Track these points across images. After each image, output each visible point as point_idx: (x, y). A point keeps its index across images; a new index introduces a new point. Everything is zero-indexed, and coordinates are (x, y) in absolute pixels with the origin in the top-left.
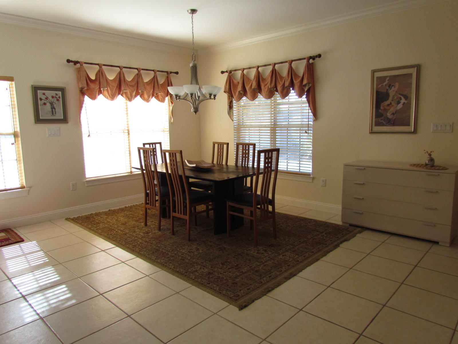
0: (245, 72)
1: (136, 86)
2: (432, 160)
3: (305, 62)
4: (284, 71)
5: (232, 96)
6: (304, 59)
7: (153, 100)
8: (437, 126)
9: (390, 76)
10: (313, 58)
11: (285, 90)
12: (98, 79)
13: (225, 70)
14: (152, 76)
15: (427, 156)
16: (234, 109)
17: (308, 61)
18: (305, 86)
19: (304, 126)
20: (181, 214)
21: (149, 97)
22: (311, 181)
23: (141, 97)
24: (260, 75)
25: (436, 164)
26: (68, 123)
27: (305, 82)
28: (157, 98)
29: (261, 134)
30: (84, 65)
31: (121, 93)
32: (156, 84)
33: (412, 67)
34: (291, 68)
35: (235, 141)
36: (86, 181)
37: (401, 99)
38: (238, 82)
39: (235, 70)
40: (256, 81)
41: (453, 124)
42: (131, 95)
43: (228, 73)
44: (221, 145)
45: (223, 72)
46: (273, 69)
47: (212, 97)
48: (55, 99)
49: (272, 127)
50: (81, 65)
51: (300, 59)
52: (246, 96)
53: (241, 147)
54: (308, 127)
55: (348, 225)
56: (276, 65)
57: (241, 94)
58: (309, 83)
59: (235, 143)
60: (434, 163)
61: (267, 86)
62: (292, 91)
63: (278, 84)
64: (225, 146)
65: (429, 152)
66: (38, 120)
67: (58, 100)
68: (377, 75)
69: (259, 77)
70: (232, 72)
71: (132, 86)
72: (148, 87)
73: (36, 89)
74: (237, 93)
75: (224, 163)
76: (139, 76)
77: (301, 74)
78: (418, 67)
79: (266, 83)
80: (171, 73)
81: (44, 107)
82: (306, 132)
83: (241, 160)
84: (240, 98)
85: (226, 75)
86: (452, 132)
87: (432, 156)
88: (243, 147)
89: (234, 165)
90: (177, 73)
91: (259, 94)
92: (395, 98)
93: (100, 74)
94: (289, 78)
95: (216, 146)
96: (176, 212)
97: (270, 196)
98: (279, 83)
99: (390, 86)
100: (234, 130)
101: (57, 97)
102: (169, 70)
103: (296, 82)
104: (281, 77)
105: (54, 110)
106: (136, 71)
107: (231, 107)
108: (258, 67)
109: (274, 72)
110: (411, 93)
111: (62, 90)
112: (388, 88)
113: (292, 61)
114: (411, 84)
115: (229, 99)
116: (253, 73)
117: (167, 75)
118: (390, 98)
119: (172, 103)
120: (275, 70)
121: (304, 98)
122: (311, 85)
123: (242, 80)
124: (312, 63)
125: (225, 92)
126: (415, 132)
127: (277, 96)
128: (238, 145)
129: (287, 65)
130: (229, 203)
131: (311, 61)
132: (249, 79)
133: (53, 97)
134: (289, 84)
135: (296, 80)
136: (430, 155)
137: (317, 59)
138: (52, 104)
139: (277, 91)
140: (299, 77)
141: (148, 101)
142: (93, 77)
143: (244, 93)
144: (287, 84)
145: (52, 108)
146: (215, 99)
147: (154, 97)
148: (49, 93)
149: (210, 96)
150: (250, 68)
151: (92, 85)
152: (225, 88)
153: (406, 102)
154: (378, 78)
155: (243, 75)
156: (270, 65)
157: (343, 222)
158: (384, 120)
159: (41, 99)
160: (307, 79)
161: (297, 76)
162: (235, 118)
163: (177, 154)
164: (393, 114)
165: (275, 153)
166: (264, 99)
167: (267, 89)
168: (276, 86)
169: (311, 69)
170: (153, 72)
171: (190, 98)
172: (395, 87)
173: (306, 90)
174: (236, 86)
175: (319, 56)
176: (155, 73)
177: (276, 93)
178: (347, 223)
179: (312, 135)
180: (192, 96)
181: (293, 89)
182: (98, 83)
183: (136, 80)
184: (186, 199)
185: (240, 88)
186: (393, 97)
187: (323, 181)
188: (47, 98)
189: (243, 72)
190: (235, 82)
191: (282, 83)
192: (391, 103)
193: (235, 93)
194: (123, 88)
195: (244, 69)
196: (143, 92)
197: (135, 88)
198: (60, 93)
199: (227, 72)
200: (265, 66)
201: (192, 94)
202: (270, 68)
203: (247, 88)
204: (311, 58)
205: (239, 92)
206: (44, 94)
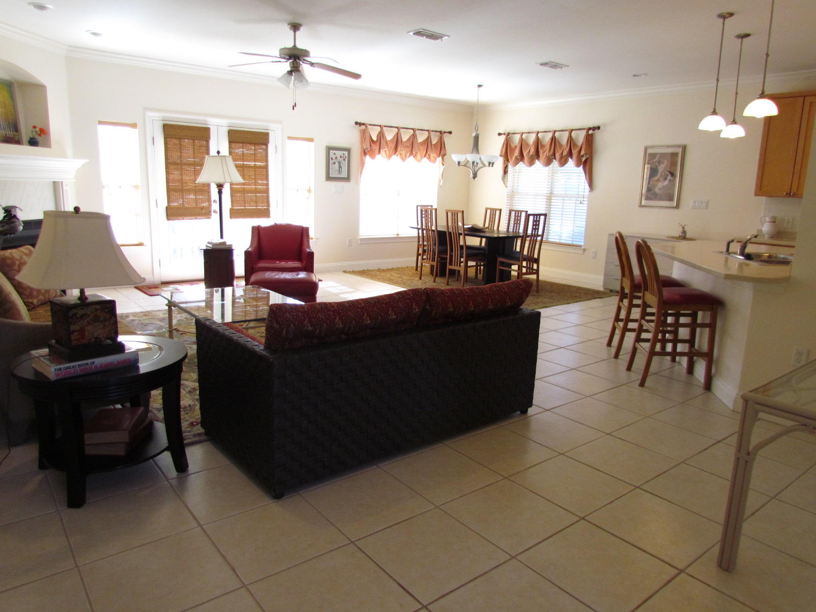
0: (524, 136)
1: (411, 146)
2: (684, 232)
3: (584, 132)
4: (564, 139)
5: (508, 160)
6: (584, 129)
7: (425, 160)
8: (695, 202)
9: (660, 154)
10: (594, 129)
11: (564, 159)
12: (379, 140)
13: (502, 133)
14: (426, 137)
15: (681, 229)
16: (509, 175)
17: (588, 132)
18: (583, 156)
19: (580, 196)
20: (457, 266)
21: (422, 158)
22: (582, 253)
23: (414, 157)
24: (539, 141)
25: (688, 236)
26: (350, 181)
27: (583, 153)
28: (429, 158)
29: (535, 203)
30: (369, 127)
31: (397, 153)
32: (429, 145)
33: (679, 146)
34: (570, 136)
35: (508, 207)
36: (360, 239)
37: (667, 175)
38: (516, 147)
39: (514, 134)
40: (535, 147)
41: (708, 201)
42: (406, 156)
43: (505, 136)
44: (493, 211)
45: (500, 134)
46: (552, 136)
47: (491, 165)
48: (342, 158)
49: (547, 196)
50: (366, 127)
51: (580, 129)
52: (522, 162)
53: (513, 214)
54: (583, 198)
55: (608, 291)
56: (556, 133)
57: (518, 159)
58: (586, 154)
59: (508, 209)
60: (685, 235)
61: (545, 153)
62: (570, 160)
63: (556, 151)
64: (498, 212)
65: (683, 225)
66: (329, 178)
67: (344, 160)
68: (650, 151)
69: (538, 143)
70: (510, 135)
71: (407, 147)
72: (421, 148)
73: (329, 149)
74: (514, 158)
75: (495, 228)
76: (414, 136)
77: (580, 143)
78: (684, 148)
79: (545, 150)
80: (445, 132)
81: (334, 165)
82: (581, 203)
83: (512, 228)
84: (516, 163)
85: (503, 138)
86: (707, 208)
87: (685, 229)
88: (515, 214)
89: (506, 230)
90: (450, 133)
91: (537, 160)
92: (663, 174)
93: (381, 135)
94: (567, 146)
95: (489, 211)
96: (452, 265)
97: (536, 256)
98: (558, 152)
99: (659, 163)
100: (508, 197)
101: (344, 156)
102: (443, 130)
103: (575, 152)
104: (561, 145)
105: (340, 169)
106: (411, 132)
107: (505, 172)
108: (538, 133)
109: (553, 139)
110: (676, 171)
111: (348, 150)
112: (657, 164)
113: (572, 130)
114: (677, 162)
115: (504, 163)
116: (532, 139)
117: (440, 135)
118: (659, 174)
119: (443, 165)
120: (555, 137)
121: (581, 168)
122: (588, 156)
123: (520, 145)
124: (592, 134)
125: (501, 156)
126: (677, 206)
127: (555, 163)
128: (510, 211)
129: (567, 134)
130: (500, 259)
131: (591, 132)
132: (527, 145)
133: (341, 157)
134: (567, 154)
135: (574, 150)
136: (683, 228)
137: (596, 131)
138: (339, 163)
139: (555, 158)
140: (578, 146)
141: (419, 161)
142: (375, 139)
143: (521, 157)
144: (565, 153)
145: (339, 167)
146: (492, 166)
147: (426, 158)
148: (339, 153)
149: (489, 165)
150: (529, 133)
151: (374, 146)
152: (502, 151)
153: (672, 178)
154: (650, 154)
155: (522, 140)
156: (550, 131)
157: (605, 288)
158: (652, 195)
159: (332, 159)
160: (585, 150)
161: (575, 145)
162: (509, 183)
163: (459, 214)
164: (660, 189)
165: (542, 218)
166: (541, 166)
167: (545, 156)
168: (554, 154)
169: (589, 140)
170: (427, 132)
171: (472, 166)
172: (663, 164)
173: (583, 160)
174: (513, 150)
175: (599, 128)
176: (429, 133)
177: (554, 160)
178: (608, 289)
179: (586, 205)
180: (473, 164)
181: (571, 158)
182: (378, 143)
183: (411, 141)
184: (463, 254)
185: (517, 153)
186: (662, 173)
187: (593, 253)
188: (336, 158)
189: (522, 136)
190: (513, 146)
191: (560, 152)
192: (659, 179)
193: (511, 158)
194: (399, 149)
195: (523, 133)
196: (416, 153)
197: (410, 148)
198: (346, 153)
199: (504, 134)
200: (545, 132)
201: (473, 163)
202: (550, 135)
203: (525, 154)
204: (590, 129)
205: (516, 157)
206: (335, 154)
